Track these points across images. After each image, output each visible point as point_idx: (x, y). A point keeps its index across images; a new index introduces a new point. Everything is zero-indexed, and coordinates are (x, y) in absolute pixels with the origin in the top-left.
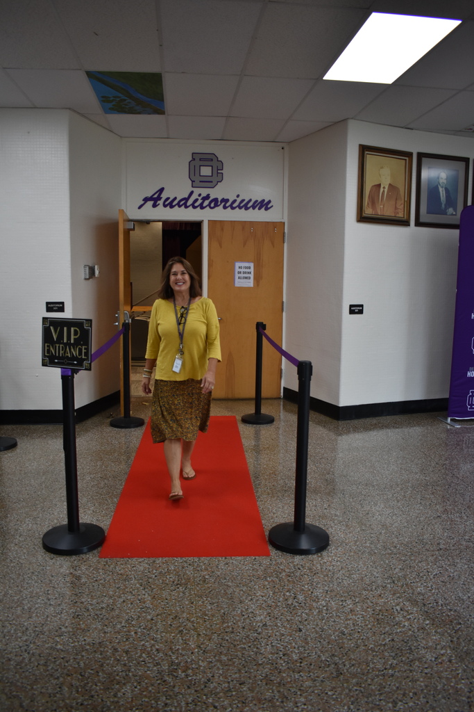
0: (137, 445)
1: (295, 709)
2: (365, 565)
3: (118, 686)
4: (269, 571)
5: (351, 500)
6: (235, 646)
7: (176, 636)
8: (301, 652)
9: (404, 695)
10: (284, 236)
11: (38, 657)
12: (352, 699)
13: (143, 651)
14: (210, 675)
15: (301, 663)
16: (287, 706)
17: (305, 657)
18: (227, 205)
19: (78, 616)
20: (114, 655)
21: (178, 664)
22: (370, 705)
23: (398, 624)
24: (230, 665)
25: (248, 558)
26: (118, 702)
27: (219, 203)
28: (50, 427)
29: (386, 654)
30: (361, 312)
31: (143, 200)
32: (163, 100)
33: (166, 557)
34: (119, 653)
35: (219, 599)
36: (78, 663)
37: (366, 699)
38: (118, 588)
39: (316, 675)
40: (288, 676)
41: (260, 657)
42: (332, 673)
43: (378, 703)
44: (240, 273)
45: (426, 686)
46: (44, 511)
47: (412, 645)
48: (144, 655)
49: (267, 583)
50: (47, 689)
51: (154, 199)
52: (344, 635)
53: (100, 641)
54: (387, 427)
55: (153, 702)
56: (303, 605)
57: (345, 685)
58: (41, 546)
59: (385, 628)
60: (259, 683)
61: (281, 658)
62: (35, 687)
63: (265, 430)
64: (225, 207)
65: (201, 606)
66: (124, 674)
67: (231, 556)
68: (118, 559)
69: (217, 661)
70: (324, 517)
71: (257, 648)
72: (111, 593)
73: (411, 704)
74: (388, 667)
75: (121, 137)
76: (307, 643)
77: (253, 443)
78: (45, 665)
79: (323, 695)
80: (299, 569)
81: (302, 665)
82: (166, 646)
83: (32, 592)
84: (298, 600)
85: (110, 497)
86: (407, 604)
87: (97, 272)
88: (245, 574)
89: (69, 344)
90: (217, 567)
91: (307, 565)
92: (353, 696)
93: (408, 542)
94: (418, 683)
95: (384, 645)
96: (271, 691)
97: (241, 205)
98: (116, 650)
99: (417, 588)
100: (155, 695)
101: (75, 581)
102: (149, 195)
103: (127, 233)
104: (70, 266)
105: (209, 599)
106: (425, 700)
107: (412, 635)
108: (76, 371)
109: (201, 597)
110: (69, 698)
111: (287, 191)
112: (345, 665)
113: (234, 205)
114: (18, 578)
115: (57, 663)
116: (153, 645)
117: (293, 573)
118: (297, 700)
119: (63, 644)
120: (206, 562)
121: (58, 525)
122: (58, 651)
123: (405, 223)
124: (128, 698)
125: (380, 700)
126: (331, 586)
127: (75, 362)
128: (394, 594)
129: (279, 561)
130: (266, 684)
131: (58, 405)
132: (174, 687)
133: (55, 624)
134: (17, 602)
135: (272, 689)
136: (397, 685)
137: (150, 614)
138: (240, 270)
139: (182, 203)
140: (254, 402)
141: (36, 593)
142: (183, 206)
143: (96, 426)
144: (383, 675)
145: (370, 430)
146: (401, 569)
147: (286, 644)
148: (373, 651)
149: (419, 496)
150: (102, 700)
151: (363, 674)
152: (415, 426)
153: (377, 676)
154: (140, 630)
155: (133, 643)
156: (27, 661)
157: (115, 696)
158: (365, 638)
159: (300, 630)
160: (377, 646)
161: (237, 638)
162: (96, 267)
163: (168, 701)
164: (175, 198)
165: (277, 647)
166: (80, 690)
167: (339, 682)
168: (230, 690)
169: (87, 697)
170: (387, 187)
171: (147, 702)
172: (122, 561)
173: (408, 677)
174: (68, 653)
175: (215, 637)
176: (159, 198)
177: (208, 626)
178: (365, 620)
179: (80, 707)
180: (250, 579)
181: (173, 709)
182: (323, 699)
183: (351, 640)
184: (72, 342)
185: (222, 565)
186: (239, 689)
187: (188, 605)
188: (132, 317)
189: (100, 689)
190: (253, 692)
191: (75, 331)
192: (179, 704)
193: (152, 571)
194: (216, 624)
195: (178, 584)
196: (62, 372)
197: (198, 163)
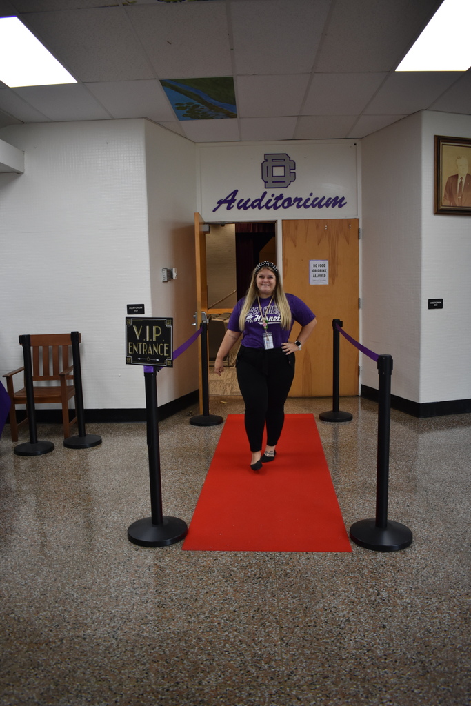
0: (217, 442)
2: (450, 563)
3: (202, 674)
4: (351, 566)
5: (434, 498)
6: (318, 640)
7: (259, 628)
8: (386, 649)
10: (359, 232)
11: (126, 644)
12: (440, 698)
13: (227, 641)
14: (293, 668)
15: (386, 659)
16: (372, 702)
17: (389, 654)
18: (301, 204)
19: (163, 605)
20: (198, 644)
21: (261, 656)
24: (313, 659)
25: (329, 554)
26: (202, 690)
27: (293, 203)
28: (133, 425)
30: (440, 306)
31: (218, 203)
32: (235, 104)
33: (247, 551)
34: (203, 642)
35: (301, 593)
36: (164, 650)
37: (454, 699)
38: (201, 580)
39: (401, 672)
40: (372, 671)
41: (343, 652)
43: (467, 703)
44: (315, 271)
46: (128, 505)
48: (227, 645)
49: (349, 579)
50: (134, 674)
51: (229, 202)
52: (430, 633)
53: (185, 630)
55: (237, 691)
56: (387, 601)
57: (432, 683)
58: (126, 537)
60: (343, 677)
61: (365, 653)
62: (123, 671)
63: (344, 428)
64: (298, 206)
65: (283, 599)
66: (208, 663)
67: (312, 551)
68: (200, 552)
69: (300, 654)
70: (406, 514)
71: (340, 643)
72: (194, 584)
75: (194, 142)
76: (392, 640)
77: (332, 440)
78: (132, 651)
79: (410, 692)
80: (382, 565)
81: (387, 661)
82: (249, 637)
83: (118, 581)
84: (382, 596)
85: (192, 492)
87: (175, 275)
88: (327, 569)
89: (151, 342)
90: (298, 562)
91: (390, 562)
92: (440, 695)
96: (355, 686)
97: (315, 203)
98: (200, 639)
100: (238, 685)
101: (159, 572)
102: (224, 198)
103: (203, 235)
104: (149, 269)
105: (291, 593)
108: (158, 369)
109: (283, 590)
110: (155, 684)
111: (361, 187)
112: (431, 664)
113: (308, 204)
114: (105, 567)
115: (144, 649)
116: (237, 636)
117: (375, 569)
118: (382, 696)
119: (149, 632)
120: (287, 556)
121: (142, 518)
122: (144, 638)
124: (212, 686)
126: (416, 583)
127: (158, 360)
129: (361, 557)
130: (350, 679)
131: (142, 404)
132: (258, 677)
133: (141, 612)
134: (104, 591)
135: (356, 684)
137: (232, 606)
138: (315, 268)
139: (255, 204)
140: (332, 400)
141: (123, 582)
142: (257, 207)
143: (176, 424)
145: (453, 427)
147: (369, 640)
150: (187, 687)
151: (451, 674)
153: (466, 676)
154: (223, 621)
155: (217, 634)
156: (114, 646)
157: (200, 683)
158: (452, 636)
159: (384, 627)
160: (465, 646)
161: (320, 632)
162: (174, 270)
163: (252, 691)
164: (249, 200)
165: (361, 642)
166: (166, 676)
167: (426, 681)
168: (313, 683)
169: (172, 684)
170: (464, 178)
171: (231, 691)
172: (204, 553)
174: (154, 640)
175: (297, 630)
176: (233, 200)
177: (291, 619)
178: (452, 619)
179: (166, 693)
180: (332, 574)
181: (257, 699)
182: (410, 697)
183: (437, 638)
184: (154, 340)
185: (305, 560)
186: (322, 682)
187: (270, 598)
188: (210, 317)
189: (185, 677)
190: (337, 686)
191: (157, 330)
192: (263, 695)
193: (234, 564)
194: (299, 618)
195: (259, 578)
196: (145, 370)
197: (270, 164)
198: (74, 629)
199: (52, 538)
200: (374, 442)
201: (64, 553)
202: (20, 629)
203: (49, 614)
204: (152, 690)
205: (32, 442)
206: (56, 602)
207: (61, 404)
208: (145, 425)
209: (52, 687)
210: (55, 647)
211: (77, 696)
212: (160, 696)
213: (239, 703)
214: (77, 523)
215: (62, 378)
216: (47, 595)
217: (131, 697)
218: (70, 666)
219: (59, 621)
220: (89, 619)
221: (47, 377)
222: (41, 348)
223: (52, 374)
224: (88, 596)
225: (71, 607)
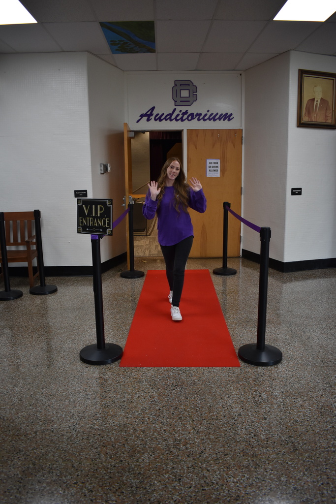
0: (141, 290)
1: (265, 473)
3: (139, 454)
4: (240, 377)
6: (219, 429)
7: (177, 420)
8: (267, 434)
10: (242, 139)
11: (82, 434)
12: (306, 467)
13: (155, 431)
14: (203, 448)
15: (267, 441)
16: (259, 471)
17: (270, 438)
18: (201, 117)
19: (108, 406)
20: (134, 433)
21: (180, 440)
22: (319, 472)
24: (217, 442)
25: (225, 368)
26: (139, 465)
27: (195, 117)
28: (79, 278)
29: (329, 436)
30: (300, 193)
31: (140, 116)
32: (154, 42)
33: (166, 367)
34: (138, 432)
35: (206, 396)
36: (110, 438)
37: (316, 468)
38: (134, 388)
39: (279, 450)
40: (258, 450)
41: (238, 437)
42: (290, 449)
43: (325, 471)
44: (211, 167)
46: (79, 335)
48: (155, 434)
49: (239, 386)
50: (90, 456)
51: (148, 116)
52: (297, 422)
53: (124, 423)
54: (319, 277)
55: (164, 466)
56: (266, 401)
58: (79, 358)
59: (327, 418)
60: (238, 454)
61: (252, 438)
62: (81, 454)
63: (230, 280)
64: (199, 120)
65: (193, 400)
66: (143, 446)
67: (212, 366)
68: (133, 368)
69: (208, 439)
71: (235, 430)
72: (130, 391)
74: (331, 445)
75: (123, 71)
76: (271, 428)
77: (222, 288)
78: (88, 439)
79: (285, 464)
80: (262, 376)
81: (268, 443)
82: (170, 428)
83: (75, 390)
84: (263, 397)
85: (124, 325)
87: (109, 169)
88: (223, 379)
89: (97, 217)
90: (203, 374)
91: (267, 373)
95: (327, 430)
96: (247, 460)
97: (211, 117)
98: (135, 430)
101: (103, 383)
102: (144, 113)
103: (130, 140)
104: (90, 164)
105: (199, 396)
108: (101, 237)
109: (193, 394)
110: (105, 462)
111: (244, 106)
112: (299, 444)
113: (206, 118)
114: (65, 380)
115: (96, 438)
116: (162, 427)
117: (257, 378)
118: (266, 467)
119: (99, 425)
120: (195, 370)
121: (90, 344)
122: (95, 430)
124: (146, 463)
125: (327, 469)
126: (286, 388)
127: (101, 230)
129: (247, 370)
130: (243, 455)
131: (90, 263)
132: (178, 456)
133: (93, 411)
134: (65, 397)
135: (247, 459)
137: (158, 406)
138: (210, 165)
139: (167, 117)
141: (78, 390)
142: (169, 120)
143: (111, 277)
144: (328, 451)
145: (307, 279)
147: (255, 428)
148: (319, 434)
150: (128, 464)
151: (313, 450)
153: (323, 452)
154: (151, 417)
155: (147, 426)
156: (75, 436)
157: (137, 461)
158: (312, 425)
159: (265, 419)
160: (322, 431)
161: (221, 423)
162: (108, 165)
163: (174, 466)
164: (163, 114)
165: (249, 430)
166: (113, 456)
167: (296, 456)
168: (217, 459)
169: (118, 462)
170: (319, 101)
171: (160, 466)
172: (135, 369)
174: (103, 431)
176: (151, 114)
177: (199, 415)
178: (312, 413)
179: (114, 468)
180: (227, 383)
182: (285, 467)
184: (98, 215)
185: (207, 373)
187: (184, 400)
188: (134, 200)
189: (127, 457)
190: (234, 460)
191: (100, 207)
192: (182, 468)
193: (157, 376)
194: (205, 413)
195: (176, 386)
196: (92, 237)
197: (178, 88)
198: (45, 424)
199: (25, 360)
201: (34, 371)
202: (5, 425)
203: (26, 414)
204: (104, 466)
205: (6, 290)
206: (30, 405)
207: (27, 263)
208: (91, 278)
209: (31, 466)
210: (31, 438)
211: (49, 472)
212: (109, 471)
213: (166, 474)
214: (42, 348)
215: (28, 244)
216: (24, 400)
217: (89, 472)
218: (43, 451)
219: (33, 419)
220: (55, 417)
221: (16, 243)
222: (11, 222)
223: (19, 241)
224: (53, 401)
225: (41, 409)
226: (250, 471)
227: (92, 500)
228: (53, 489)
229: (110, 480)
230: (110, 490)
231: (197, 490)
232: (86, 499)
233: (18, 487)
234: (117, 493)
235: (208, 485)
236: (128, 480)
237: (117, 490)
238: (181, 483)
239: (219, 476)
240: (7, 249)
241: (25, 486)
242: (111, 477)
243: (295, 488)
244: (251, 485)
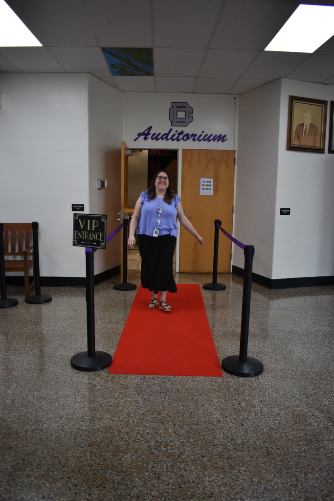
0: (132, 302)
1: (239, 474)
2: (287, 385)
3: (122, 454)
4: (222, 386)
5: (279, 342)
6: (199, 433)
7: (160, 424)
8: (243, 439)
9: (312, 469)
10: (235, 160)
11: (70, 434)
13: (138, 433)
14: (182, 450)
15: (243, 445)
16: (233, 472)
17: (246, 442)
18: (196, 138)
19: (95, 409)
20: (119, 435)
21: (161, 443)
22: (289, 475)
23: (310, 424)
24: (195, 445)
25: (208, 378)
26: (122, 464)
27: (190, 137)
28: (74, 289)
29: (301, 443)
30: (288, 213)
31: (138, 135)
32: (153, 66)
33: (152, 375)
34: (122, 434)
35: (188, 403)
36: (96, 439)
37: (286, 471)
38: (121, 393)
39: (253, 454)
40: (234, 453)
41: (215, 441)
42: (264, 453)
43: (294, 473)
44: (204, 185)
45: (328, 465)
46: (71, 343)
47: (319, 438)
48: (138, 436)
49: (220, 394)
50: (76, 454)
51: (145, 134)
52: (272, 429)
53: (110, 426)
54: (306, 294)
55: (145, 465)
56: (245, 409)
57: (273, 461)
58: (70, 365)
59: (300, 426)
60: (215, 456)
61: (229, 442)
62: (68, 452)
63: (219, 294)
64: (194, 140)
65: (176, 407)
66: (126, 447)
67: (196, 376)
68: (121, 375)
69: (187, 442)
70: (260, 353)
71: (214, 435)
72: (116, 396)
73: (317, 475)
74: (302, 451)
75: (123, 91)
76: (247, 433)
77: (211, 303)
78: (75, 439)
79: (258, 466)
80: (242, 386)
81: (244, 447)
82: (153, 431)
83: (65, 394)
84: (242, 406)
85: (115, 335)
86: (316, 411)
87: (106, 184)
88: (206, 388)
89: (91, 231)
90: (187, 383)
91: (248, 384)
92: (277, 468)
93: (318, 372)
94: (322, 462)
95: (300, 437)
97: (205, 138)
98: (120, 432)
99: (323, 401)
100: (146, 461)
101: (92, 388)
102: (142, 132)
103: (127, 157)
104: (88, 180)
105: (181, 402)
106: (327, 473)
107: (319, 432)
108: (95, 250)
109: (176, 401)
110: (90, 460)
111: (237, 128)
112: (272, 449)
113: (200, 139)
114: (56, 384)
115: (83, 438)
116: (145, 430)
117: (238, 388)
118: (240, 468)
119: (86, 427)
120: (179, 379)
121: (81, 352)
122: (82, 431)
123: (321, 151)
124: (128, 462)
125: (296, 472)
126: (264, 397)
127: (95, 243)
128: (307, 405)
129: (229, 380)
130: (220, 458)
131: (83, 274)
132: (159, 456)
133: (80, 414)
134: (55, 400)
135: (223, 461)
136: (308, 463)
137: (142, 411)
138: (204, 183)
139: (164, 137)
140: (212, 275)
141: (68, 394)
142: (165, 139)
143: (104, 289)
144: (299, 456)
145: (293, 296)
146: (312, 389)
147: (233, 433)
148: (292, 440)
149: (327, 342)
150: (112, 462)
151: (285, 455)
152: (325, 294)
153: (295, 456)
154: (136, 420)
155: (132, 428)
156: (63, 436)
157: (120, 460)
158: (286, 432)
159: (243, 425)
160: (295, 438)
161: (200, 428)
162: (106, 181)
163: (155, 465)
164: (160, 134)
165: (227, 435)
166: (97, 455)
167: (268, 459)
168: (195, 460)
169: (102, 460)
170: (308, 126)
171: (141, 465)
172: (123, 376)
173: (315, 458)
174: (89, 432)
175: (185, 426)
176: (149, 134)
177: (181, 420)
178: (287, 421)
179: (98, 466)
180: (209, 391)
181: (158, 470)
182: (258, 469)
183: (277, 433)
184: (93, 230)
185: (190, 382)
186: (201, 459)
187: (167, 406)
188: (129, 215)
189: (110, 456)
190: (211, 462)
191: (96, 223)
192: (162, 467)
193: (144, 383)
195: (160, 392)
196: (86, 250)
197: (175, 109)
198: (35, 424)
199: (18, 365)
200: (240, 305)
201: (27, 375)
203: (17, 414)
204: (88, 463)
205: (2, 298)
206: (22, 407)
207: (24, 272)
208: (84, 289)
209: (21, 461)
210: (22, 436)
213: (146, 472)
214: (35, 354)
215: (25, 254)
216: (16, 402)
217: (75, 468)
218: (32, 448)
219: (24, 419)
220: (45, 418)
221: (13, 253)
222: (10, 233)
223: (17, 251)
224: (44, 403)
225: (32, 410)
226: (225, 472)
227: (76, 494)
228: (40, 483)
229: (94, 476)
230: (94, 485)
231: (174, 488)
232: (71, 492)
233: (8, 480)
234: (100, 488)
235: (185, 483)
236: (111, 477)
237: (100, 485)
238: (160, 481)
239: (195, 476)
240: (5, 259)
241: (14, 479)
242: (95, 474)
243: (265, 488)
244: (225, 484)
